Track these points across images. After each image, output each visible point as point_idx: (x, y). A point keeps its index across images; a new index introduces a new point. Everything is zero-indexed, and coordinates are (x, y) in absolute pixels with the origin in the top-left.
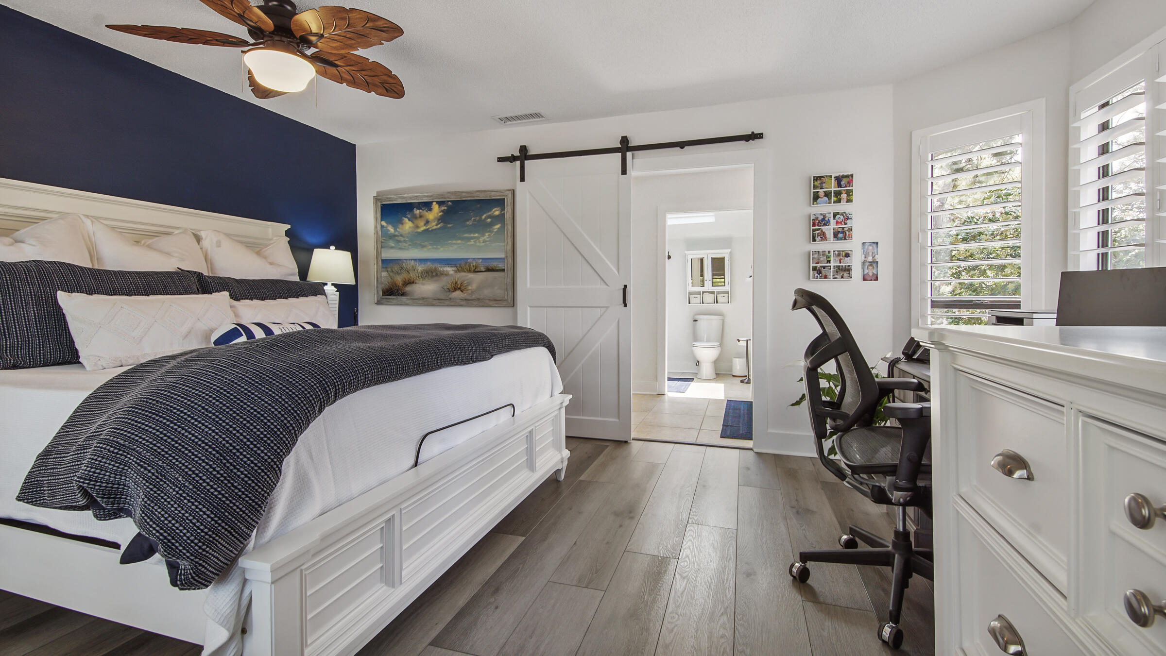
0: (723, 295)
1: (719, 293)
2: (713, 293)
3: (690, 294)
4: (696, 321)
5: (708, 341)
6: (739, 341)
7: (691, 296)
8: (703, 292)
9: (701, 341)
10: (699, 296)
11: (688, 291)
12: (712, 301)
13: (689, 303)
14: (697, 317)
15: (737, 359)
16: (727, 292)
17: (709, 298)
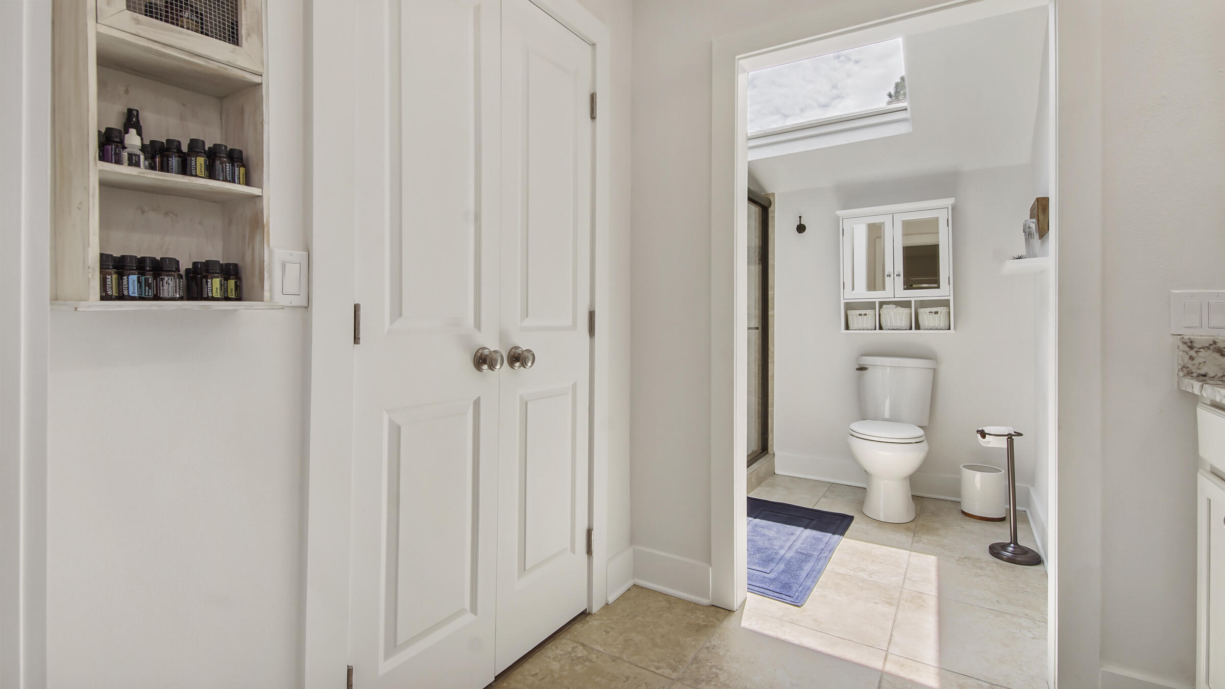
0: (934, 310)
1: (923, 304)
2: (906, 304)
3: (849, 306)
4: (862, 369)
5: (894, 419)
6: (983, 434)
7: (850, 312)
8: (882, 304)
9: (876, 418)
10: (870, 312)
11: (843, 302)
12: (905, 323)
13: (847, 328)
14: (867, 361)
15: (978, 476)
16: (945, 303)
17: (899, 317)
